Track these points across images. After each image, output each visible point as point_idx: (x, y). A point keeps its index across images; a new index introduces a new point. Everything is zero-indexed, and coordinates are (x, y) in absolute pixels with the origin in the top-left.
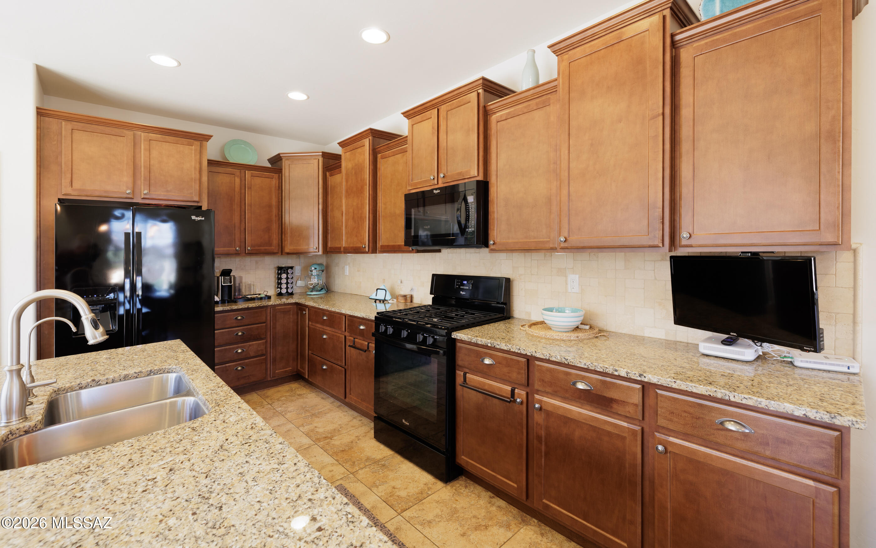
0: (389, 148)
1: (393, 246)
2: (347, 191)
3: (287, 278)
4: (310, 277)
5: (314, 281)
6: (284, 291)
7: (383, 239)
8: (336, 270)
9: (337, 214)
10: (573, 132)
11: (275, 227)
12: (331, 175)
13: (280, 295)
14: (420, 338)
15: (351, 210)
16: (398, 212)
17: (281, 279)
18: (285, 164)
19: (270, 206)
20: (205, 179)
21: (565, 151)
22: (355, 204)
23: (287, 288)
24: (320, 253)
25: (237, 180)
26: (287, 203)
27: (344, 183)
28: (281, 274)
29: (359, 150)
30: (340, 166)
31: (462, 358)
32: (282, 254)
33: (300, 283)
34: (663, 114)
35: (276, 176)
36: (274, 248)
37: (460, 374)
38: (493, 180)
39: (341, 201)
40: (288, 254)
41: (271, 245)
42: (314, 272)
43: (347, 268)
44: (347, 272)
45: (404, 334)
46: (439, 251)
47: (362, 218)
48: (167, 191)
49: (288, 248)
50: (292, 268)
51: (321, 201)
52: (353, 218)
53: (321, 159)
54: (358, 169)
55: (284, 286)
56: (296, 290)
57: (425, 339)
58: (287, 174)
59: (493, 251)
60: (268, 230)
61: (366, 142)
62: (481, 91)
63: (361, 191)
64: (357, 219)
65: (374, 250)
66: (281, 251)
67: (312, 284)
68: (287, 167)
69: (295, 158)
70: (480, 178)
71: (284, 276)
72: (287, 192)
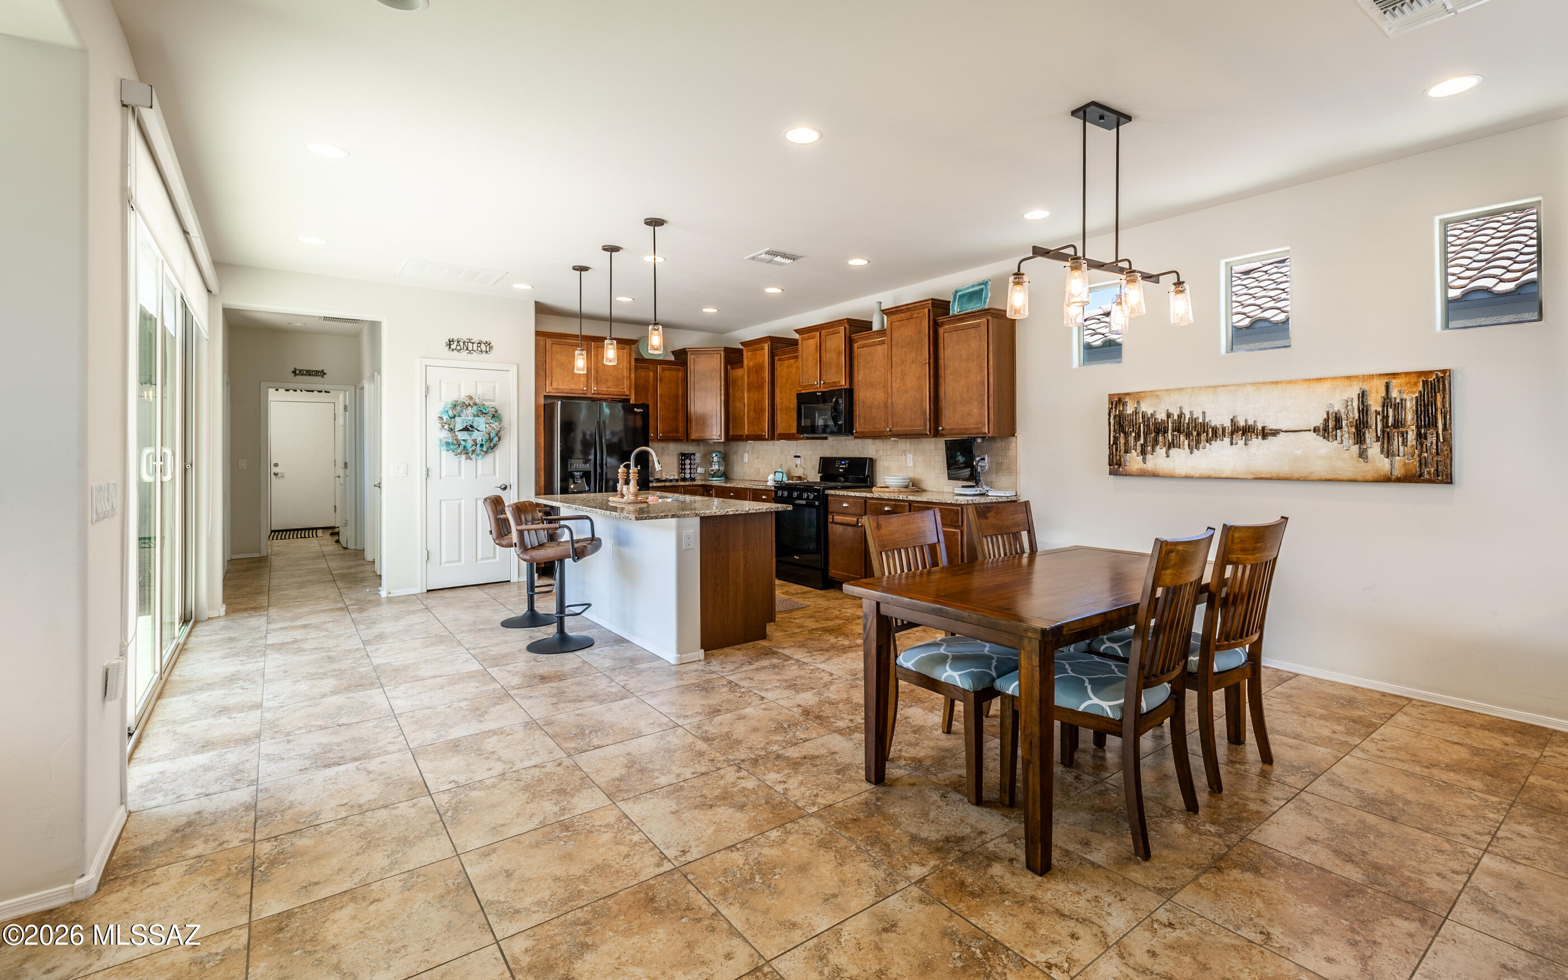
0: (784, 353)
1: (789, 434)
2: (748, 386)
3: (691, 464)
4: (711, 464)
5: (715, 467)
6: (688, 476)
7: (780, 428)
8: (734, 458)
9: (738, 404)
10: (894, 365)
11: (681, 416)
12: (732, 369)
13: (684, 479)
14: (805, 495)
15: (753, 403)
16: (792, 406)
17: (685, 464)
18: (691, 358)
19: (677, 396)
20: (633, 376)
21: (890, 376)
22: (756, 397)
23: (690, 473)
24: (723, 440)
25: (651, 374)
26: (692, 393)
27: (746, 379)
28: (684, 460)
29: (760, 352)
30: (742, 362)
31: (832, 507)
32: (687, 441)
33: (700, 470)
34: (929, 363)
35: (682, 368)
36: (681, 433)
37: (830, 517)
38: (856, 387)
39: (743, 393)
40: (693, 440)
41: (677, 431)
42: (715, 459)
43: (746, 456)
44: (746, 460)
45: (795, 494)
46: (826, 438)
47: (762, 410)
48: (608, 387)
49: (694, 435)
50: (694, 454)
51: (723, 392)
52: (754, 410)
53: (723, 353)
54: (758, 369)
55: (687, 471)
56: (698, 477)
57: (808, 496)
58: (692, 368)
59: (856, 438)
60: (676, 418)
61: (766, 347)
62: (847, 326)
63: (761, 387)
64: (758, 411)
65: (772, 437)
66: (687, 439)
67: (712, 470)
68: (692, 361)
69: (698, 351)
70: (847, 387)
71: (688, 462)
72: (692, 383)
